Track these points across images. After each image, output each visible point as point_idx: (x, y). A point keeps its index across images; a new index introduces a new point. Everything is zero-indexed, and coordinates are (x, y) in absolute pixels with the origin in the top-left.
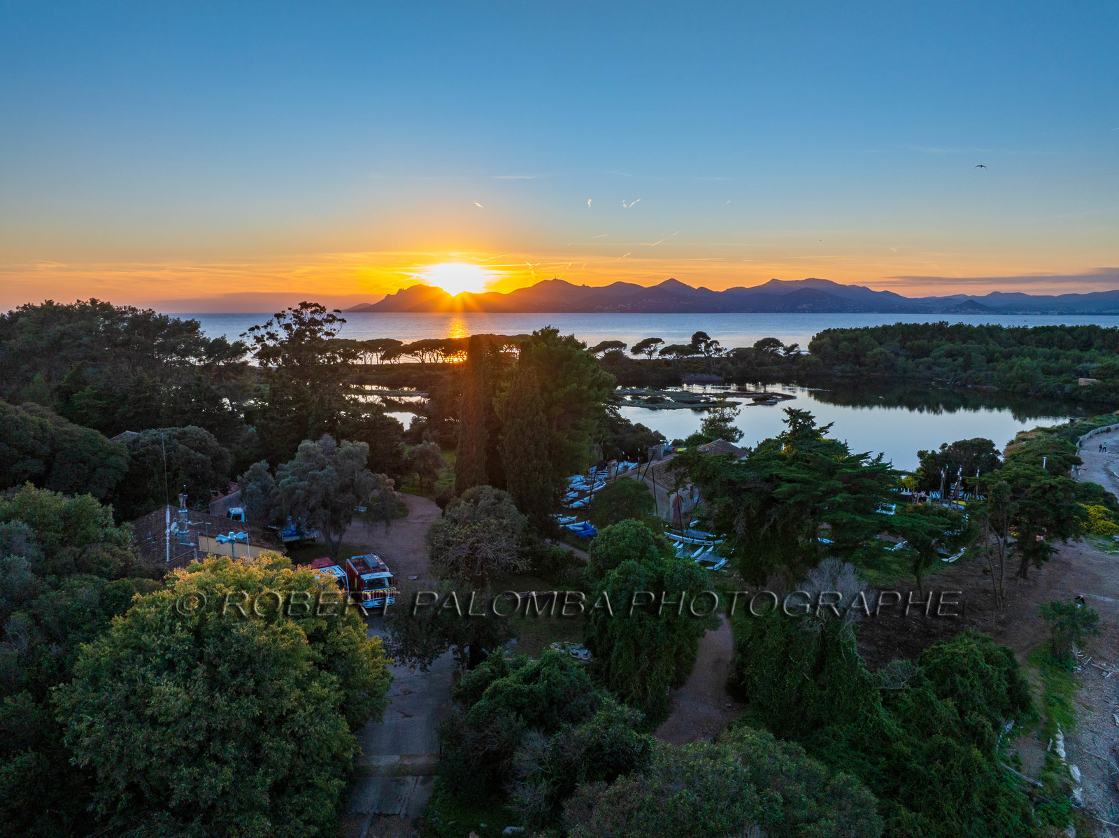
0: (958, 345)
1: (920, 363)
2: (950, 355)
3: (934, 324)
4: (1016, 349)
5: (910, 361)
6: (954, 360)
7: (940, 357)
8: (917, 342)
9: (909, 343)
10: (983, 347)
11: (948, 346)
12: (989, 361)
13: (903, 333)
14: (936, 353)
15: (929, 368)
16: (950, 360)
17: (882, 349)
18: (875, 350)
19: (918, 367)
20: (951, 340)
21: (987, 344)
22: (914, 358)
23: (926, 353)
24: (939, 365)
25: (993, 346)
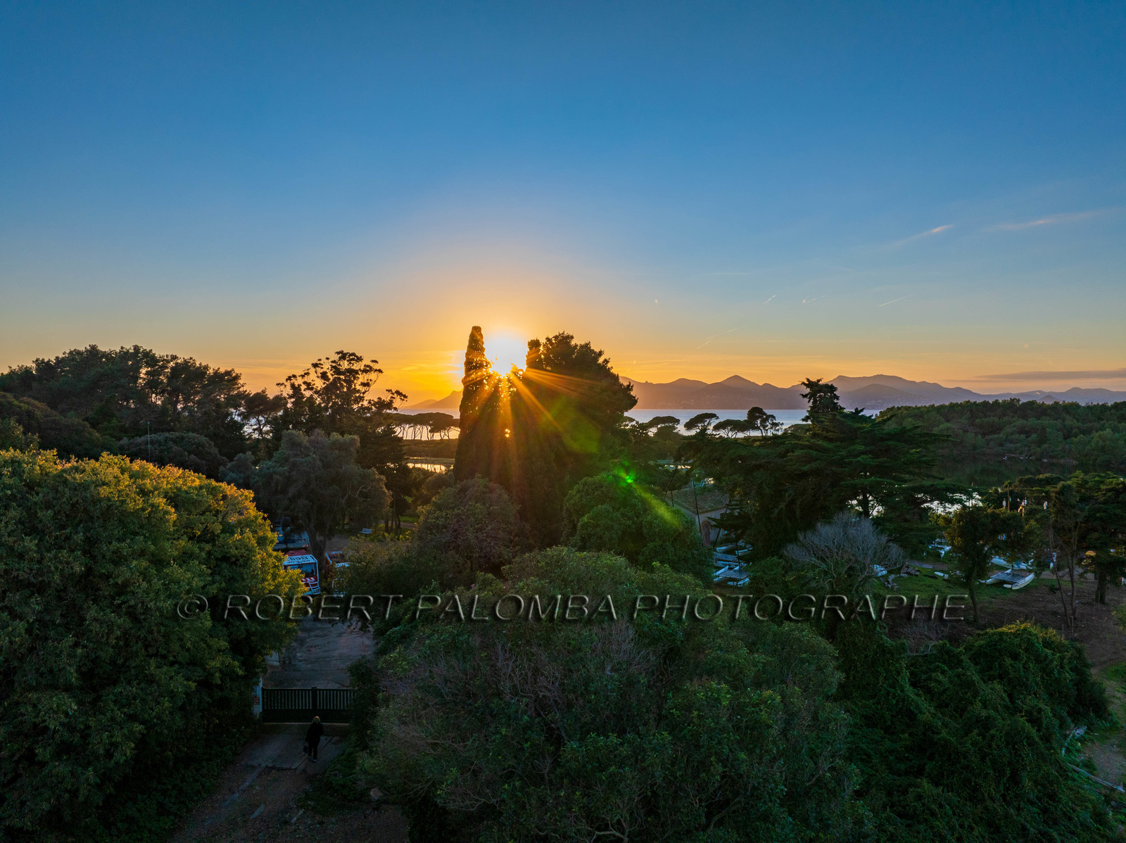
0: (1032, 421)
1: (991, 440)
2: (1022, 431)
3: (1004, 402)
4: (1097, 425)
5: (980, 436)
6: (1027, 437)
7: (1012, 434)
8: (986, 420)
9: (978, 421)
10: (1059, 422)
11: (1021, 422)
12: (1065, 438)
13: (971, 411)
14: (1008, 429)
15: (1001, 445)
16: (1023, 436)
17: (949, 425)
18: (941, 426)
19: (988, 444)
20: (1024, 417)
21: (1064, 420)
22: (984, 435)
23: (998, 429)
24: (1011, 442)
25: (1070, 421)
